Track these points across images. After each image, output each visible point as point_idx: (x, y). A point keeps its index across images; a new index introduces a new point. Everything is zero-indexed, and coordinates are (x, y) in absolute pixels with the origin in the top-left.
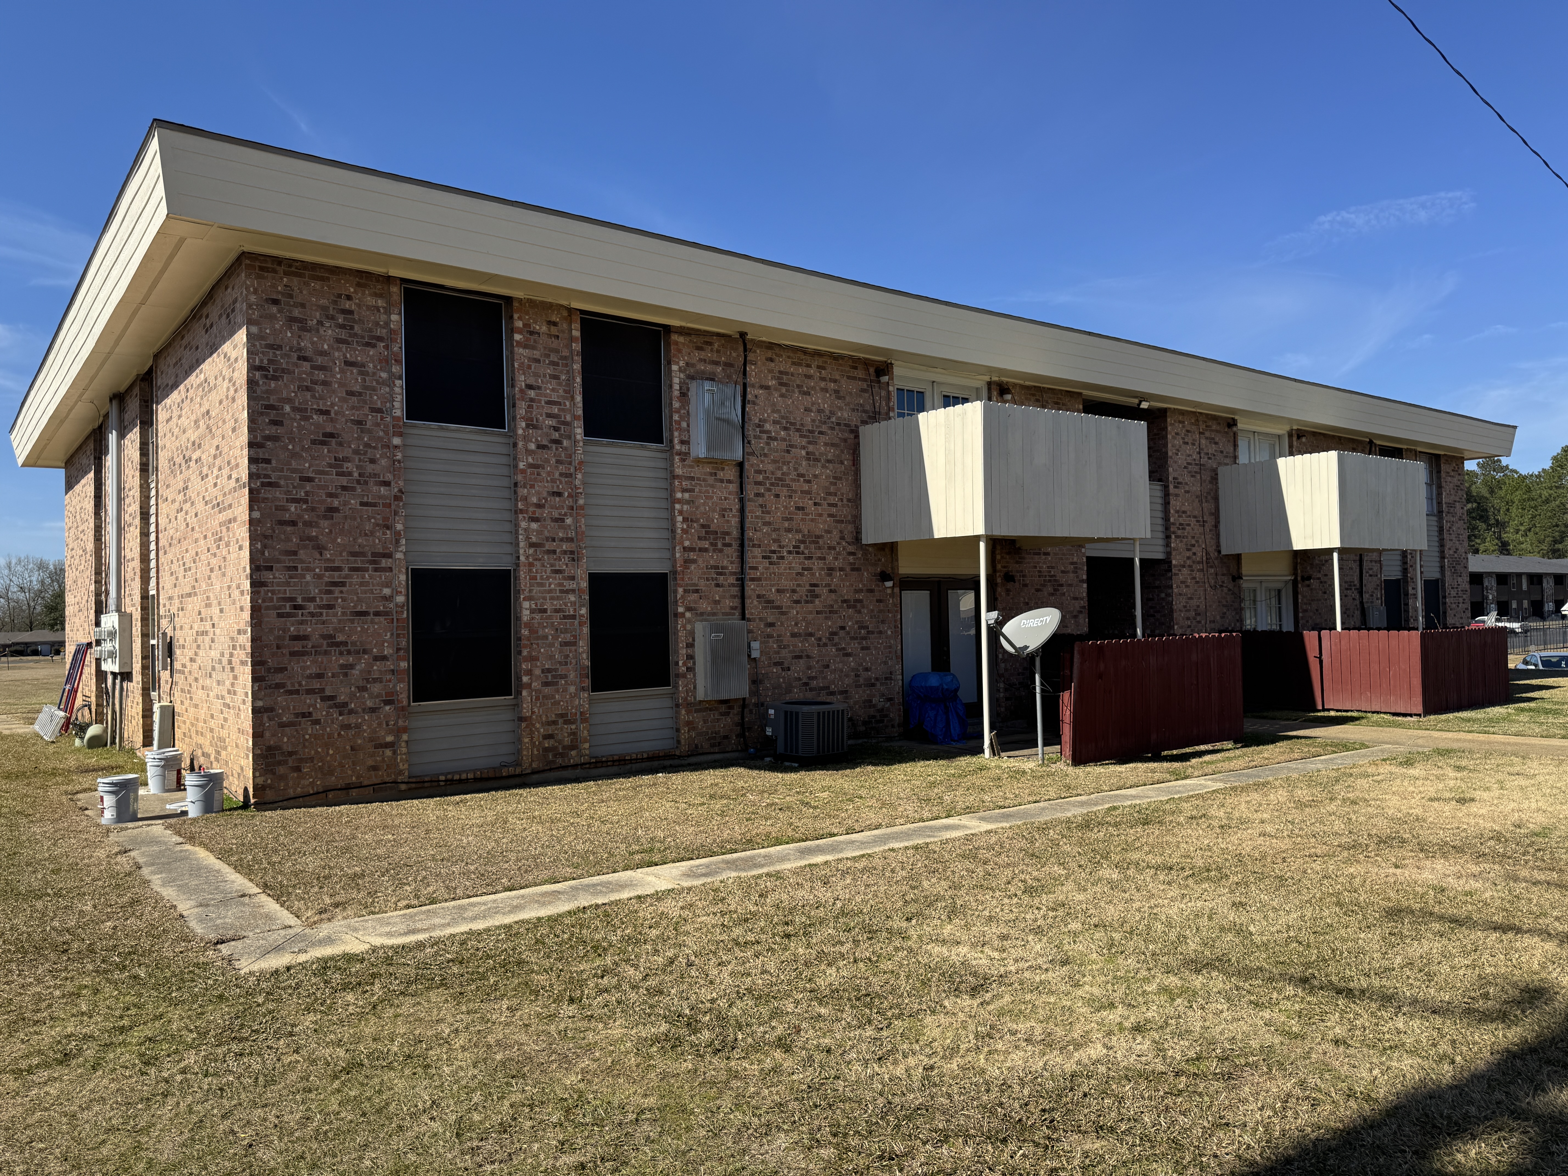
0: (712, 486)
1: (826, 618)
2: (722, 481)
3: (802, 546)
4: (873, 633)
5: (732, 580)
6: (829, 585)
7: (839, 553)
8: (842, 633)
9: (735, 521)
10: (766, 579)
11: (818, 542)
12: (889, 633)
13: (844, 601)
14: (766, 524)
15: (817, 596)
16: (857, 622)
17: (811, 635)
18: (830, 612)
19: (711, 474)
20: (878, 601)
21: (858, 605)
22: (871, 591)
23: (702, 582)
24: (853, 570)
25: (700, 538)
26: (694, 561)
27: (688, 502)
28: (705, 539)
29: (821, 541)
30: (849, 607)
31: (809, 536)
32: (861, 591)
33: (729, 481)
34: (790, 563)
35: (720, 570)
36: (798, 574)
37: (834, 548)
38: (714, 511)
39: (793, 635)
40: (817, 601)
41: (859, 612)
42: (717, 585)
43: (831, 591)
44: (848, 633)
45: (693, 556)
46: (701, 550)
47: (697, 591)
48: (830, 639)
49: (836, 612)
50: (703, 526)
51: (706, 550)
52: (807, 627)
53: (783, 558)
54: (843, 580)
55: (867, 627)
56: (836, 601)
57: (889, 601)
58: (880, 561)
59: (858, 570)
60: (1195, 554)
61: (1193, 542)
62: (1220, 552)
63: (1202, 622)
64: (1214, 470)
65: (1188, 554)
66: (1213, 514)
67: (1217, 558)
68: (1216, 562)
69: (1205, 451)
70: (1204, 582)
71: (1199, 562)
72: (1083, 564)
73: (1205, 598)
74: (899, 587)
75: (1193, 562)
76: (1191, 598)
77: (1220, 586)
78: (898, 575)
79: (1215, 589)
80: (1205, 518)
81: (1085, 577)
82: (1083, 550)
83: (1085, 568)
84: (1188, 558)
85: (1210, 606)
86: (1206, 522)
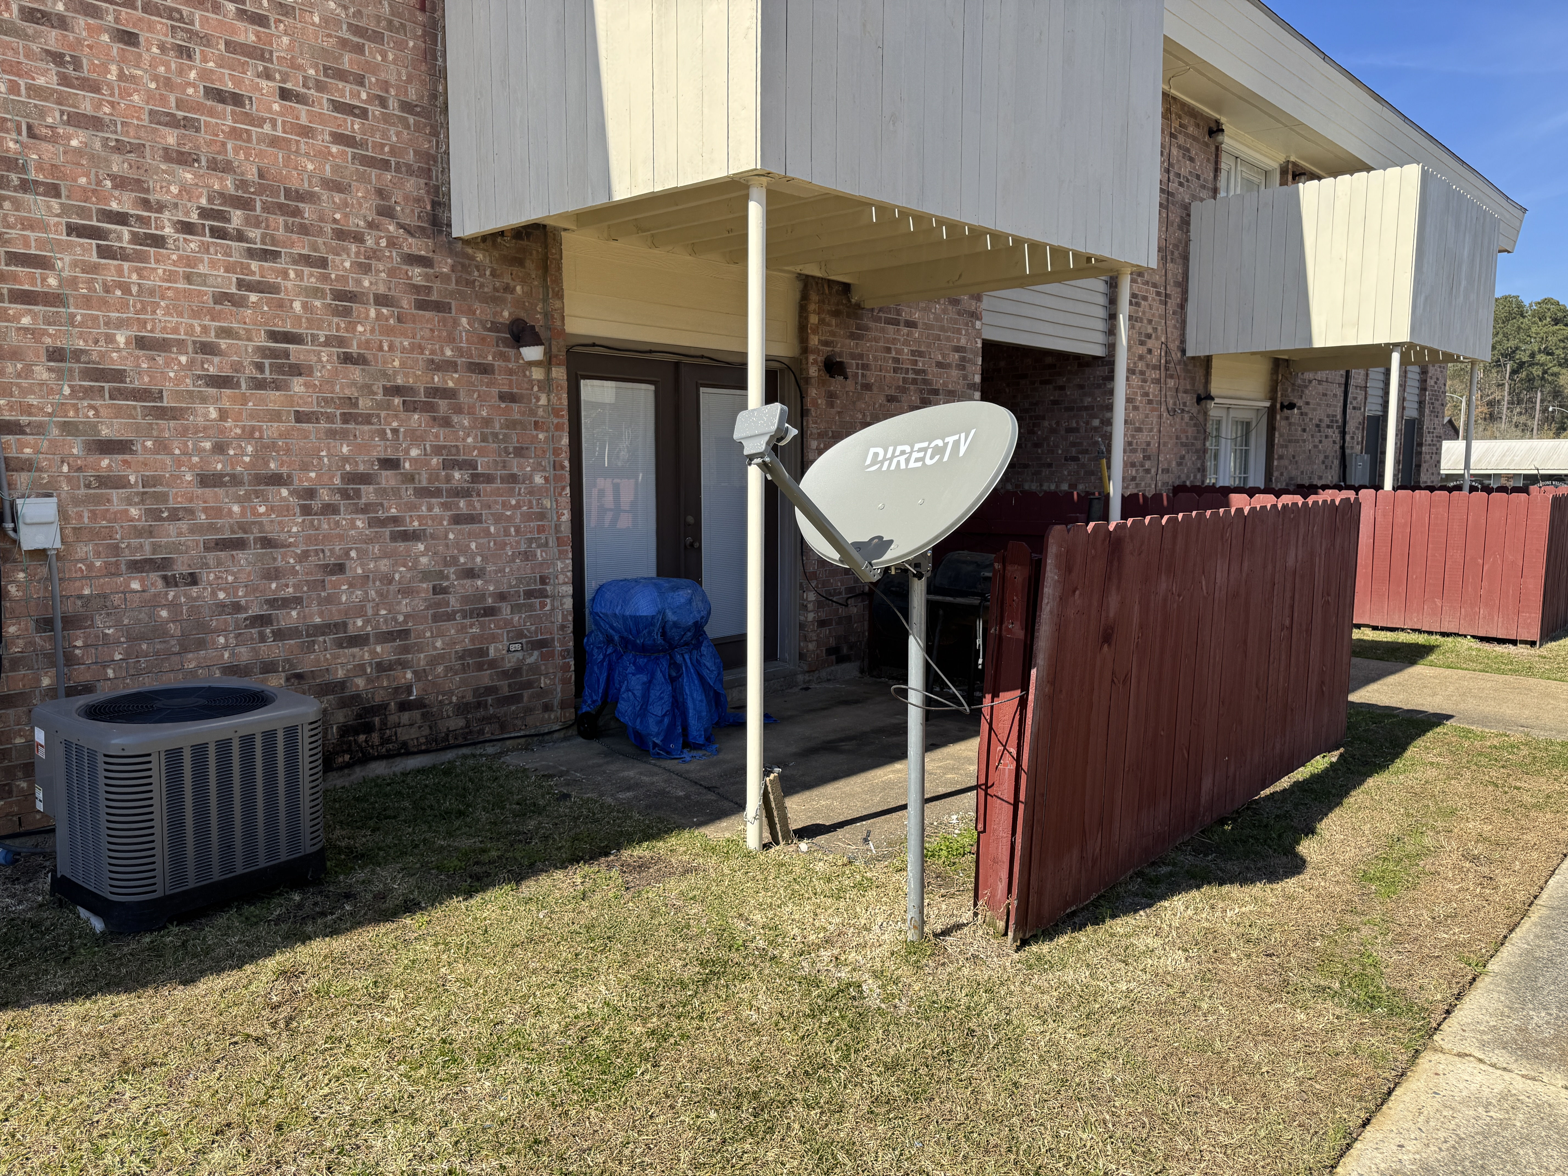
1: (332, 434)
3: (237, 216)
4: (489, 479)
6: (341, 342)
7: (374, 254)
8: (387, 478)
11: (297, 213)
12: (538, 480)
13: (397, 390)
15: (297, 370)
16: (438, 450)
17: (277, 480)
18: (346, 418)
20: (502, 397)
21: (443, 405)
22: (484, 369)
24: (422, 305)
29: (308, 211)
30: (410, 407)
31: (262, 190)
32: (448, 366)
34: (190, 261)
36: (221, 298)
37: (358, 238)
39: (207, 480)
40: (297, 385)
41: (446, 423)
43: (347, 359)
44: (410, 478)
48: (345, 494)
49: (367, 419)
52: (260, 456)
53: (158, 241)
54: (388, 331)
55: (471, 465)
56: (367, 389)
57: (538, 399)
58: (508, 289)
59: (439, 307)
60: (1150, 351)
61: (1149, 330)
62: (1184, 352)
63: (1152, 471)
64: (1186, 207)
65: (1141, 350)
66: (1179, 284)
67: (1179, 362)
68: (1178, 369)
69: (1176, 169)
70: (1160, 402)
71: (1155, 367)
72: (977, 353)
73: (1159, 431)
74: (566, 366)
75: (1147, 366)
76: (1140, 429)
77: (1180, 411)
78: (565, 335)
79: (1173, 416)
80: (1168, 290)
81: (977, 379)
82: (978, 325)
83: (980, 361)
84: (1141, 358)
85: (1164, 444)
86: (1170, 296)
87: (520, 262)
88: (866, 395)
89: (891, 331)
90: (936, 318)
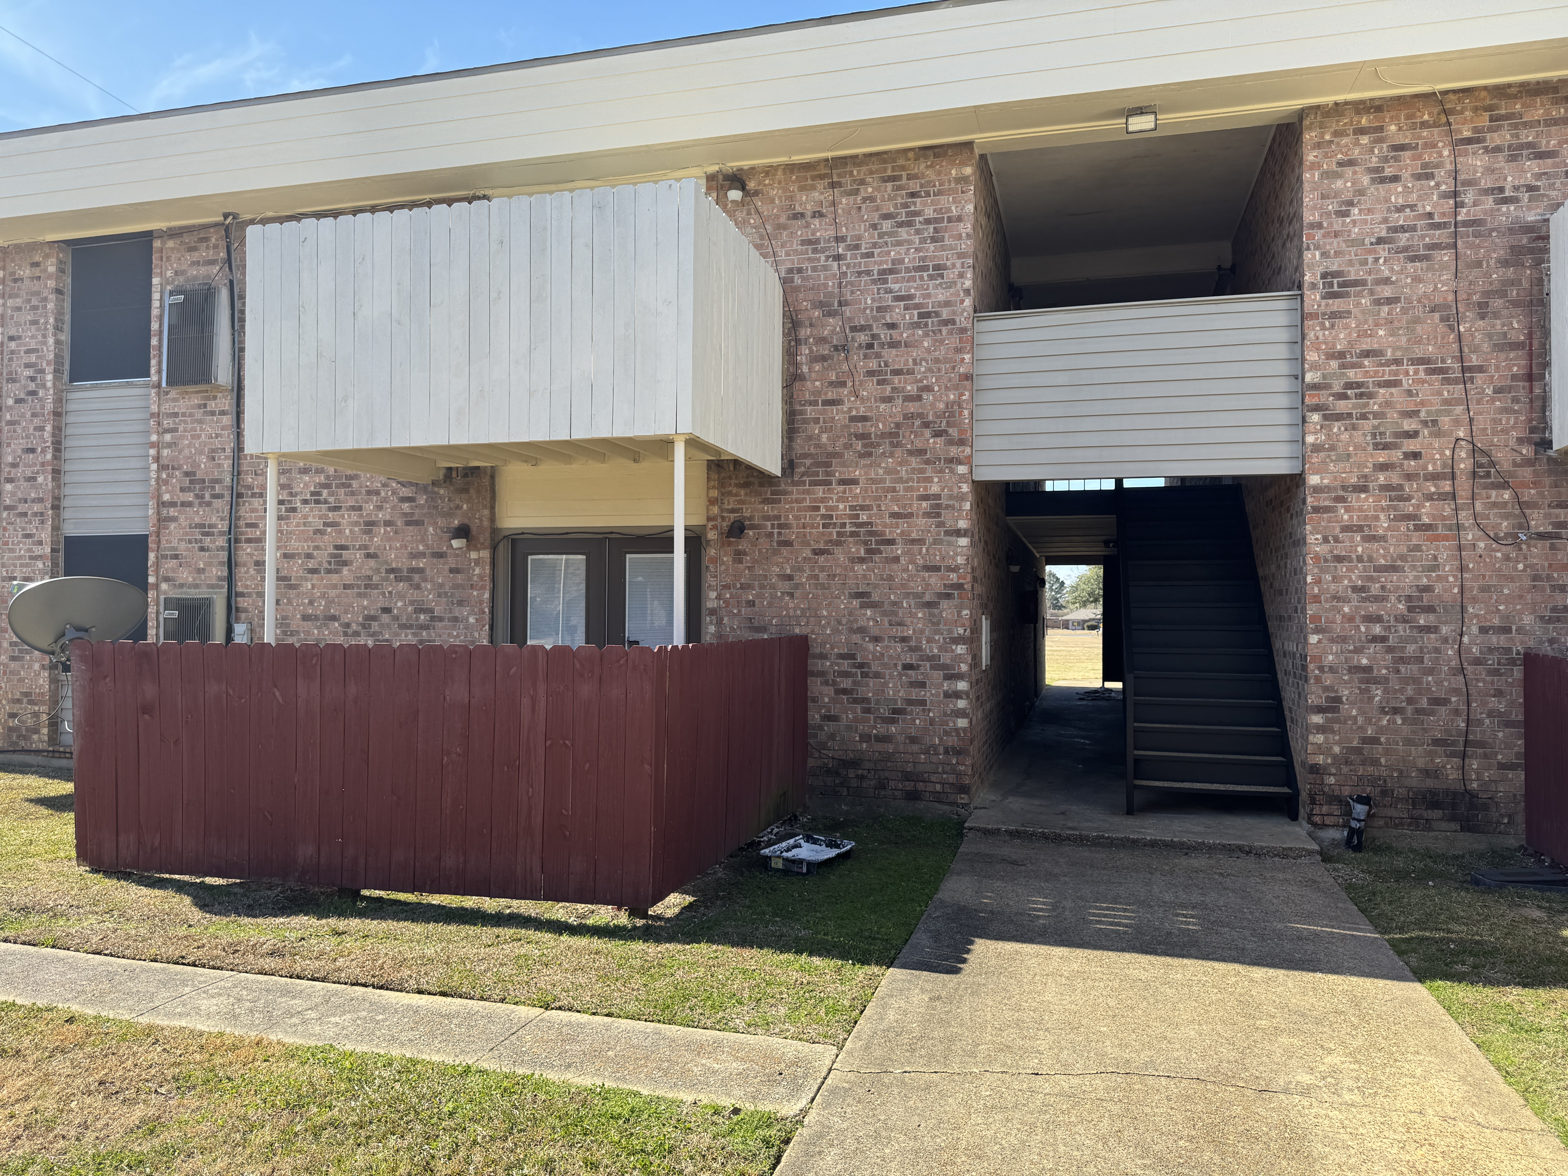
0: (200, 422)
1: (359, 595)
2: (213, 413)
3: (325, 492)
4: (441, 619)
5: (221, 542)
6: (366, 547)
7: (385, 500)
8: (385, 618)
9: (227, 464)
11: (350, 486)
12: (472, 620)
13: (392, 571)
15: (345, 563)
16: (412, 603)
17: (334, 618)
18: (367, 586)
19: (199, 406)
20: (451, 571)
21: (416, 577)
22: (441, 555)
23: (183, 545)
24: (408, 523)
25: (182, 490)
26: (174, 519)
27: (169, 445)
28: (189, 490)
29: (355, 484)
30: (398, 579)
31: (335, 478)
32: (423, 555)
33: (223, 413)
34: (305, 517)
35: (206, 530)
36: (317, 532)
37: (377, 493)
38: (201, 452)
39: (306, 618)
40: (345, 571)
41: (418, 587)
42: (202, 549)
43: (368, 556)
44: (396, 618)
45: (173, 512)
46: (183, 504)
47: (176, 557)
48: (364, 626)
49: (376, 587)
50: (187, 474)
51: (190, 504)
52: (328, 607)
53: (294, 510)
54: (389, 539)
55: (431, 611)
56: (378, 571)
57: (474, 571)
58: (458, 507)
59: (418, 523)
60: (1416, 455)
61: (1408, 425)
62: (1548, 444)
63: (1444, 630)
64: (1528, 229)
65: (1382, 457)
66: (1515, 346)
67: (1528, 462)
68: (1527, 473)
69: (1486, 183)
70: (1459, 527)
71: (1434, 477)
72: (962, 498)
73: (1462, 569)
74: (494, 549)
75: (1409, 477)
76: (1393, 568)
77: (1541, 536)
78: (494, 531)
79: (1517, 545)
80: (1474, 360)
81: (963, 524)
82: (962, 469)
83: (967, 506)
84: (1383, 467)
85: (1485, 589)
86: (1481, 369)
87: (466, 490)
88: (785, 551)
89: (820, 491)
90: (888, 471)
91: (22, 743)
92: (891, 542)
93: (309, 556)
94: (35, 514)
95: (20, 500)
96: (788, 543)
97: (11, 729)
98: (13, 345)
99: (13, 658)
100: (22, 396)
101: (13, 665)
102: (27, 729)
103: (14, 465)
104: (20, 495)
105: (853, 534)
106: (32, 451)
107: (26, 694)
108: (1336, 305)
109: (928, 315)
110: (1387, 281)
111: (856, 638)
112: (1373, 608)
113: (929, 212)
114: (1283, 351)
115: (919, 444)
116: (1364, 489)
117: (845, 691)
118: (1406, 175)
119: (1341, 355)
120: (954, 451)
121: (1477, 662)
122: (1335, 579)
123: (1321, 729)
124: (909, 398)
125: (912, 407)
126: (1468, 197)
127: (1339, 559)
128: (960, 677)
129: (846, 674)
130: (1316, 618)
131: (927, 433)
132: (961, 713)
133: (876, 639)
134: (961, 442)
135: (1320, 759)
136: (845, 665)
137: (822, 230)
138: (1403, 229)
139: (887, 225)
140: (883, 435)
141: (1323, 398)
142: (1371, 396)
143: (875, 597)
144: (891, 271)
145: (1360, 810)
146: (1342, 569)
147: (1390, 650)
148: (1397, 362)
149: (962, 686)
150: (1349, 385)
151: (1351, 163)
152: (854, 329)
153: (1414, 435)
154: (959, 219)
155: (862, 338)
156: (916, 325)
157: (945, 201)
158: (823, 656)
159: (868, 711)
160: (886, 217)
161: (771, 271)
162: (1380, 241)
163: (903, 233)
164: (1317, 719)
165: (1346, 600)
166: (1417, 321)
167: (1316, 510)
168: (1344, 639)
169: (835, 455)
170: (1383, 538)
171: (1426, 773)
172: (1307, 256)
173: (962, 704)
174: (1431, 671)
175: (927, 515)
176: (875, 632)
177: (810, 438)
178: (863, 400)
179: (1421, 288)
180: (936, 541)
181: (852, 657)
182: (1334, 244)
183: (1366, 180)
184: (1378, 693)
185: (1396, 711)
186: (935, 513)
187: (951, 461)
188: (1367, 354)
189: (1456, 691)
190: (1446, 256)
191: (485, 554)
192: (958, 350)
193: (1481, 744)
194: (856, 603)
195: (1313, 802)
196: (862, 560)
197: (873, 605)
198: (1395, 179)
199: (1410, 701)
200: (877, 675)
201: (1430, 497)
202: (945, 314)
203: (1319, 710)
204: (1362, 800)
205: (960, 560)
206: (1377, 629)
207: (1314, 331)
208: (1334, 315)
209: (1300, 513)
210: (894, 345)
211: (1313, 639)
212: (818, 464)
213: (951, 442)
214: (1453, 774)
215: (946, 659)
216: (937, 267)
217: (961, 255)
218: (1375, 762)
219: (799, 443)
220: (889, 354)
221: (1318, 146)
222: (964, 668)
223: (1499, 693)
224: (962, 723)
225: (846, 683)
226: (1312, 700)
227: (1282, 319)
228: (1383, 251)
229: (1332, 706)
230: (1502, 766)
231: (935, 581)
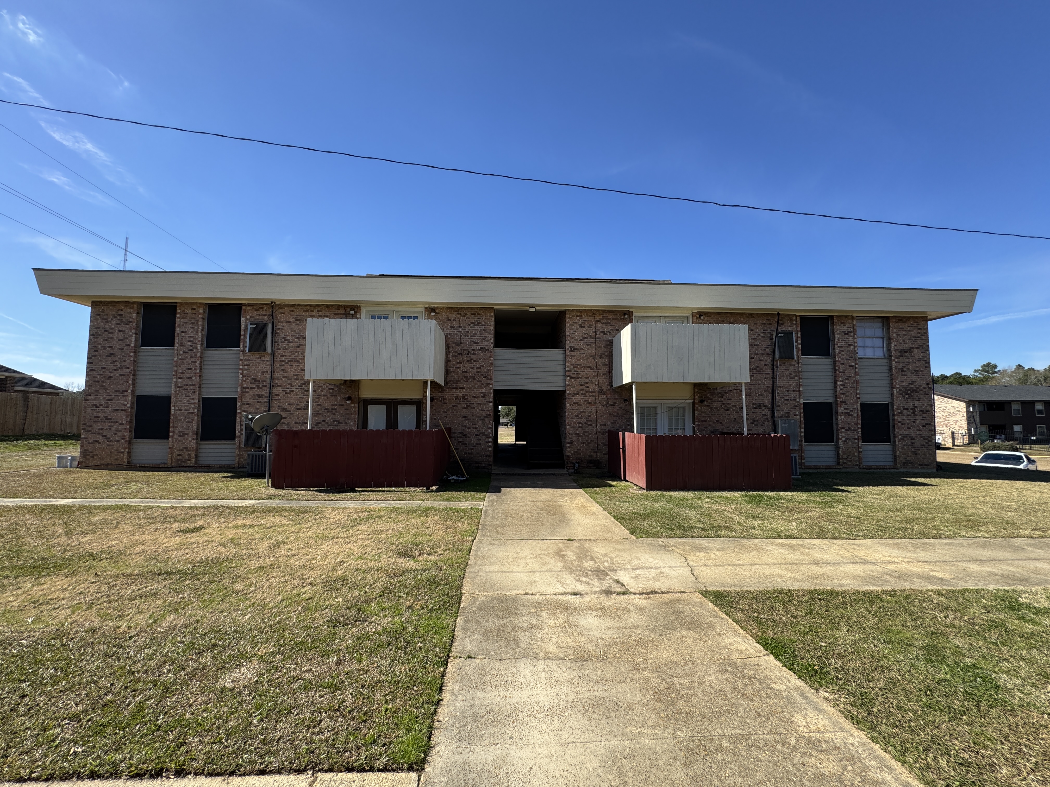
0: (259, 363)
2: (264, 361)
3: (304, 386)
4: (342, 423)
5: (266, 400)
6: (317, 402)
7: (324, 389)
8: (323, 423)
9: (268, 376)
10: (283, 400)
12: (351, 423)
13: (326, 409)
14: (284, 377)
16: (332, 419)
19: (258, 358)
20: (345, 409)
21: (334, 411)
22: (342, 405)
23: (251, 400)
24: (331, 396)
25: (251, 383)
26: (248, 392)
27: (246, 370)
28: (254, 384)
30: (328, 412)
32: (336, 405)
33: (267, 361)
35: (260, 396)
38: (259, 372)
41: (334, 414)
42: (258, 402)
43: (318, 405)
44: (327, 423)
45: (247, 390)
46: (251, 388)
47: (248, 404)
49: (320, 414)
50: (253, 379)
51: (254, 388)
53: (293, 391)
54: (325, 400)
55: (338, 421)
56: (321, 409)
57: (353, 410)
58: (348, 392)
59: (334, 396)
60: (588, 387)
61: (587, 381)
62: (612, 386)
63: (593, 425)
64: (609, 340)
65: (581, 387)
66: (607, 365)
67: (609, 390)
68: (608, 392)
69: (601, 330)
70: (596, 403)
71: (591, 392)
72: (491, 393)
73: (597, 412)
74: (359, 403)
75: (587, 392)
76: (583, 412)
77: (611, 405)
78: (359, 398)
79: (607, 407)
80: (599, 367)
81: (491, 400)
82: (491, 386)
83: (492, 395)
84: (582, 390)
85: (601, 416)
86: (600, 369)
87: (351, 387)
88: (445, 405)
89: (454, 390)
90: (472, 386)
91: (183, 464)
92: (473, 404)
93: (298, 405)
94: (191, 389)
95: (184, 385)
96: (446, 403)
97: (178, 460)
98: (183, 334)
99: (180, 436)
100: (187, 351)
101: (180, 439)
102: (185, 460)
103: (182, 373)
104: (184, 383)
105: (463, 401)
106: (191, 369)
107: (185, 448)
108: (573, 353)
109: (482, 348)
110: (582, 349)
111: (463, 428)
112: (579, 420)
113: (483, 323)
114: (562, 363)
115: (480, 379)
116: (578, 394)
117: (460, 442)
118: (586, 326)
119: (573, 365)
120: (489, 382)
121: (599, 432)
122: (572, 414)
123: (569, 447)
124: (477, 368)
125: (479, 370)
126: (598, 333)
127: (573, 410)
128: (490, 437)
129: (461, 437)
130: (568, 423)
131: (482, 377)
132: (490, 447)
133: (469, 428)
134: (491, 379)
135: (569, 454)
136: (461, 435)
137: (456, 324)
138: (585, 338)
139: (472, 325)
140: (471, 377)
141: (570, 374)
142: (579, 374)
143: (469, 418)
144: (473, 336)
145: (577, 465)
146: (573, 412)
147: (583, 429)
148: (584, 367)
149: (490, 440)
150: (575, 371)
151: (576, 323)
152: (464, 350)
153: (588, 383)
154: (490, 326)
155: (466, 352)
156: (479, 350)
157: (487, 321)
158: (455, 433)
159: (466, 447)
160: (472, 323)
161: (442, 333)
162: (581, 340)
163: (476, 327)
164: (568, 445)
165: (574, 419)
166: (588, 358)
167: (568, 398)
168: (574, 427)
169: (458, 381)
170: (581, 405)
171: (590, 456)
172: (567, 342)
173: (490, 444)
174: (590, 434)
175: (482, 397)
176: (468, 426)
177: (452, 376)
178: (466, 368)
179: (589, 351)
180: (484, 404)
181: (463, 433)
182: (572, 340)
183: (578, 327)
184: (580, 439)
185: (584, 443)
186: (484, 397)
187: (488, 384)
188: (578, 365)
189: (595, 438)
190: (594, 345)
191: (356, 405)
192: (490, 357)
193: (600, 450)
194: (463, 419)
195: (567, 463)
196: (465, 408)
197: (468, 420)
198: (584, 327)
199: (587, 441)
200: (469, 437)
201: (590, 396)
202: (487, 348)
203: (569, 443)
204: (577, 463)
205: (490, 408)
206: (580, 425)
207: (568, 359)
208: (572, 356)
209: (565, 399)
210: (474, 354)
211: (568, 427)
212: (454, 383)
213: (488, 379)
214: (595, 456)
215: (486, 433)
216: (485, 337)
217: (490, 334)
218: (580, 454)
219: (449, 377)
220: (473, 357)
221: (569, 318)
222: (491, 435)
223: (603, 439)
224: (490, 449)
225: (461, 440)
226: (567, 441)
227: (562, 356)
228: (582, 342)
229: (571, 442)
230: (604, 454)
231: (484, 413)
